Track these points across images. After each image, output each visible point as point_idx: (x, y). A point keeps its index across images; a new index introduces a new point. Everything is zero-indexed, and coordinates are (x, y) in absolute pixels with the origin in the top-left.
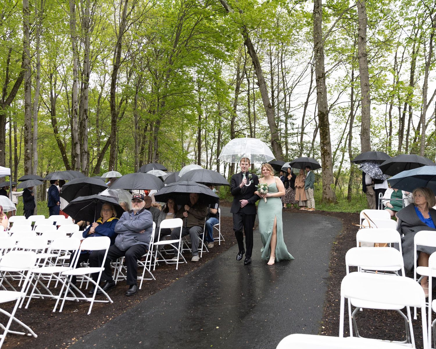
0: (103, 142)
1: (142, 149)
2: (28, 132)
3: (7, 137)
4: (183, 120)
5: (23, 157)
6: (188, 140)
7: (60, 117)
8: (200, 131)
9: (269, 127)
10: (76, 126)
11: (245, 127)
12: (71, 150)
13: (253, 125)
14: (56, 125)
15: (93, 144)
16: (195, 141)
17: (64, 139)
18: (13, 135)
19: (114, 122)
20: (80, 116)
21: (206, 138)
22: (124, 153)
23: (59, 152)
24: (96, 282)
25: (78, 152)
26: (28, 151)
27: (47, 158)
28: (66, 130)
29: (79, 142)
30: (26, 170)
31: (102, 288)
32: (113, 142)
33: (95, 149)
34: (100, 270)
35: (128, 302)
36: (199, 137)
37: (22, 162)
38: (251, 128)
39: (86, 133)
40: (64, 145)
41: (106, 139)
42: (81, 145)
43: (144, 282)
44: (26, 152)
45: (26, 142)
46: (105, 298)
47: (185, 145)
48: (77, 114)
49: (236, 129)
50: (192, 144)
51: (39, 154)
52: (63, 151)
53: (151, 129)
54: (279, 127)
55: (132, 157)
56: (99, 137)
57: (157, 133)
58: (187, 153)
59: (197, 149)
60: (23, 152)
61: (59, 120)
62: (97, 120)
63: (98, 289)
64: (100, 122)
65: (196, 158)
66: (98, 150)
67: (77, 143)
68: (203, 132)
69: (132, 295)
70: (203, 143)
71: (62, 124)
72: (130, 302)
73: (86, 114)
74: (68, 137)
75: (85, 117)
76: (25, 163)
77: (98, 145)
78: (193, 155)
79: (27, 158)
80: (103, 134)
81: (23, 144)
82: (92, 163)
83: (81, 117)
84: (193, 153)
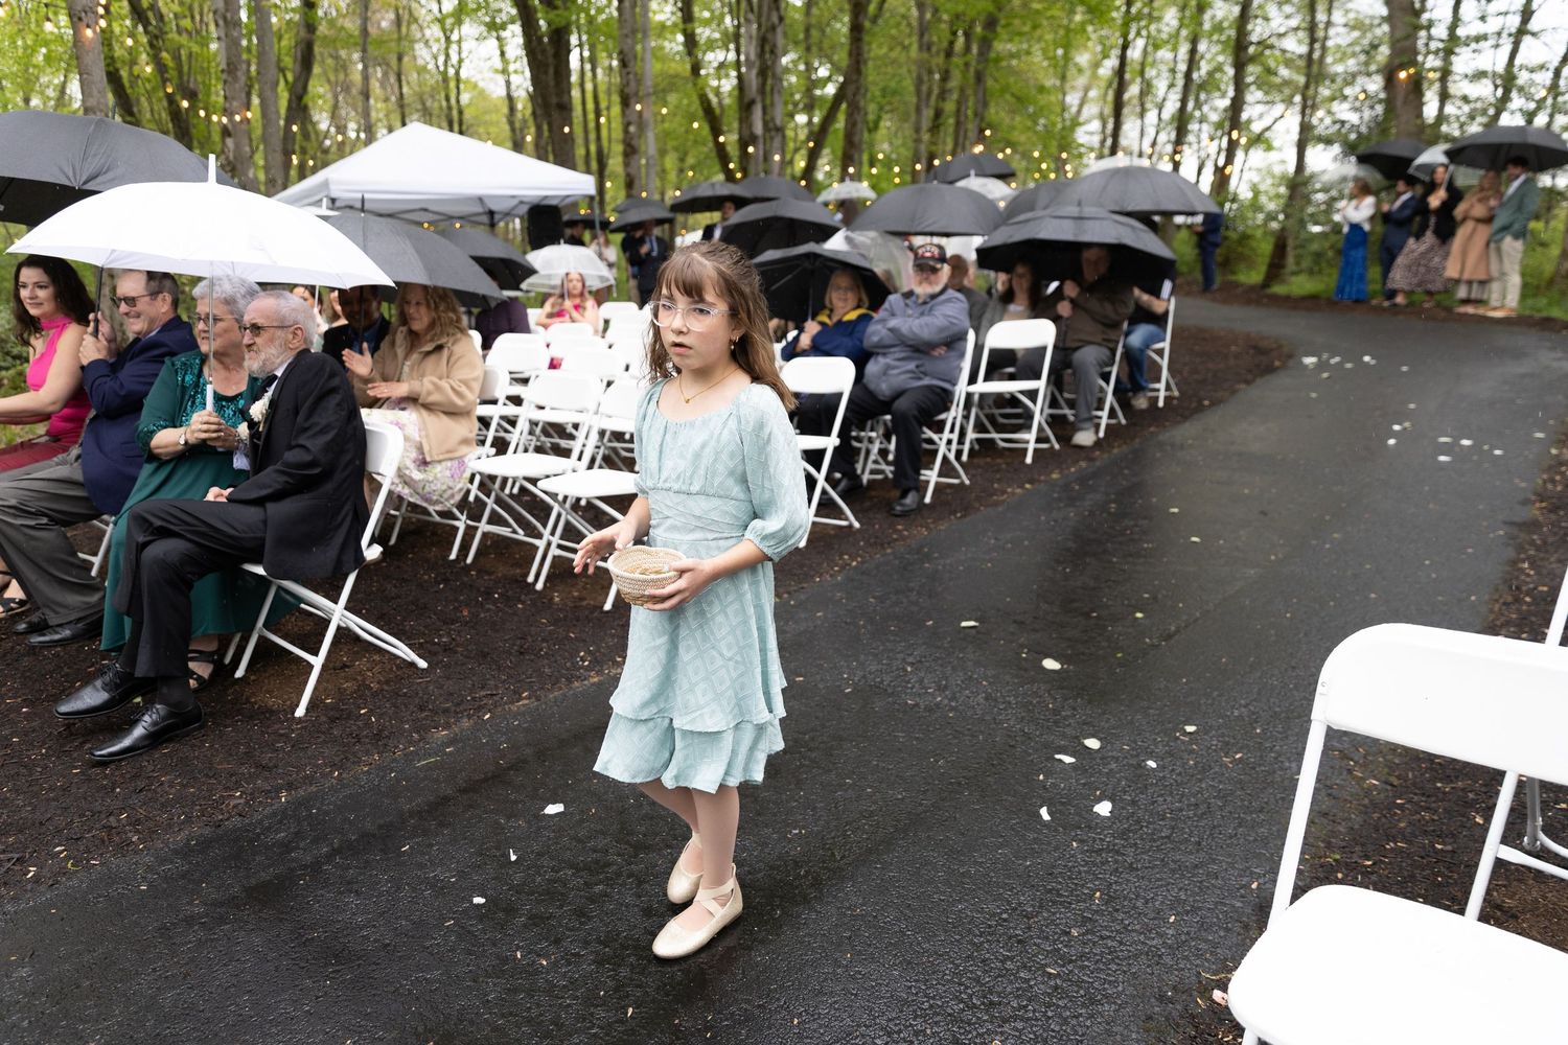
0: (822, 98)
1: (938, 114)
2: (628, 73)
3: (575, 93)
4: (1072, 12)
5: (618, 148)
6: (1081, 81)
7: (706, 23)
8: (1125, 48)
9: (1388, 19)
10: (750, 49)
11: (1294, 23)
12: (736, 125)
13: (1321, 17)
14: (695, 50)
15: (796, 104)
16: (1103, 84)
17: (717, 92)
18: (589, 86)
19: (856, 29)
20: (760, 16)
21: (1142, 73)
22: (882, 132)
23: (706, 131)
24: (819, 471)
25: (758, 128)
26: (632, 129)
27: (676, 149)
28: (722, 65)
29: (759, 99)
30: (630, 184)
31: (834, 488)
32: (854, 95)
33: (801, 119)
34: (829, 443)
35: (896, 531)
36: (1120, 71)
37: (615, 163)
38: (1312, 28)
39: (779, 70)
40: (718, 111)
41: (831, 90)
42: (765, 112)
43: (939, 487)
44: (626, 131)
45: (626, 102)
46: (840, 514)
47: (1072, 99)
48: (752, 10)
49: (1257, 30)
50: (1093, 94)
51: (657, 138)
52: (716, 128)
53: (967, 49)
54: (1425, 16)
55: (904, 145)
56: (812, 84)
57: (987, 61)
58: (1076, 123)
59: (1108, 110)
60: (618, 134)
61: (703, 33)
62: (807, 30)
63: (824, 492)
64: (815, 33)
65: (1103, 142)
66: (810, 122)
67: (752, 102)
68: (1135, 54)
69: (905, 515)
70: (1133, 90)
71: (711, 45)
72: (900, 531)
73: (778, 9)
74: (728, 84)
75: (775, 19)
76: (626, 164)
77: (809, 108)
78: (1092, 133)
79: (630, 151)
80: (823, 72)
81: (616, 110)
82: (791, 162)
83: (764, 19)
84: (1096, 125)
